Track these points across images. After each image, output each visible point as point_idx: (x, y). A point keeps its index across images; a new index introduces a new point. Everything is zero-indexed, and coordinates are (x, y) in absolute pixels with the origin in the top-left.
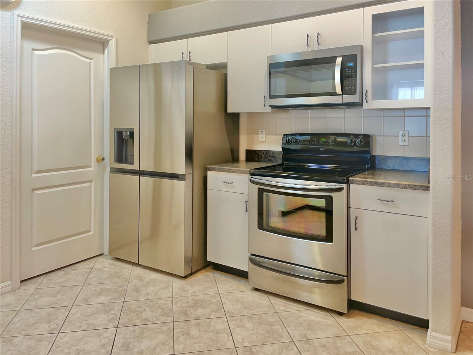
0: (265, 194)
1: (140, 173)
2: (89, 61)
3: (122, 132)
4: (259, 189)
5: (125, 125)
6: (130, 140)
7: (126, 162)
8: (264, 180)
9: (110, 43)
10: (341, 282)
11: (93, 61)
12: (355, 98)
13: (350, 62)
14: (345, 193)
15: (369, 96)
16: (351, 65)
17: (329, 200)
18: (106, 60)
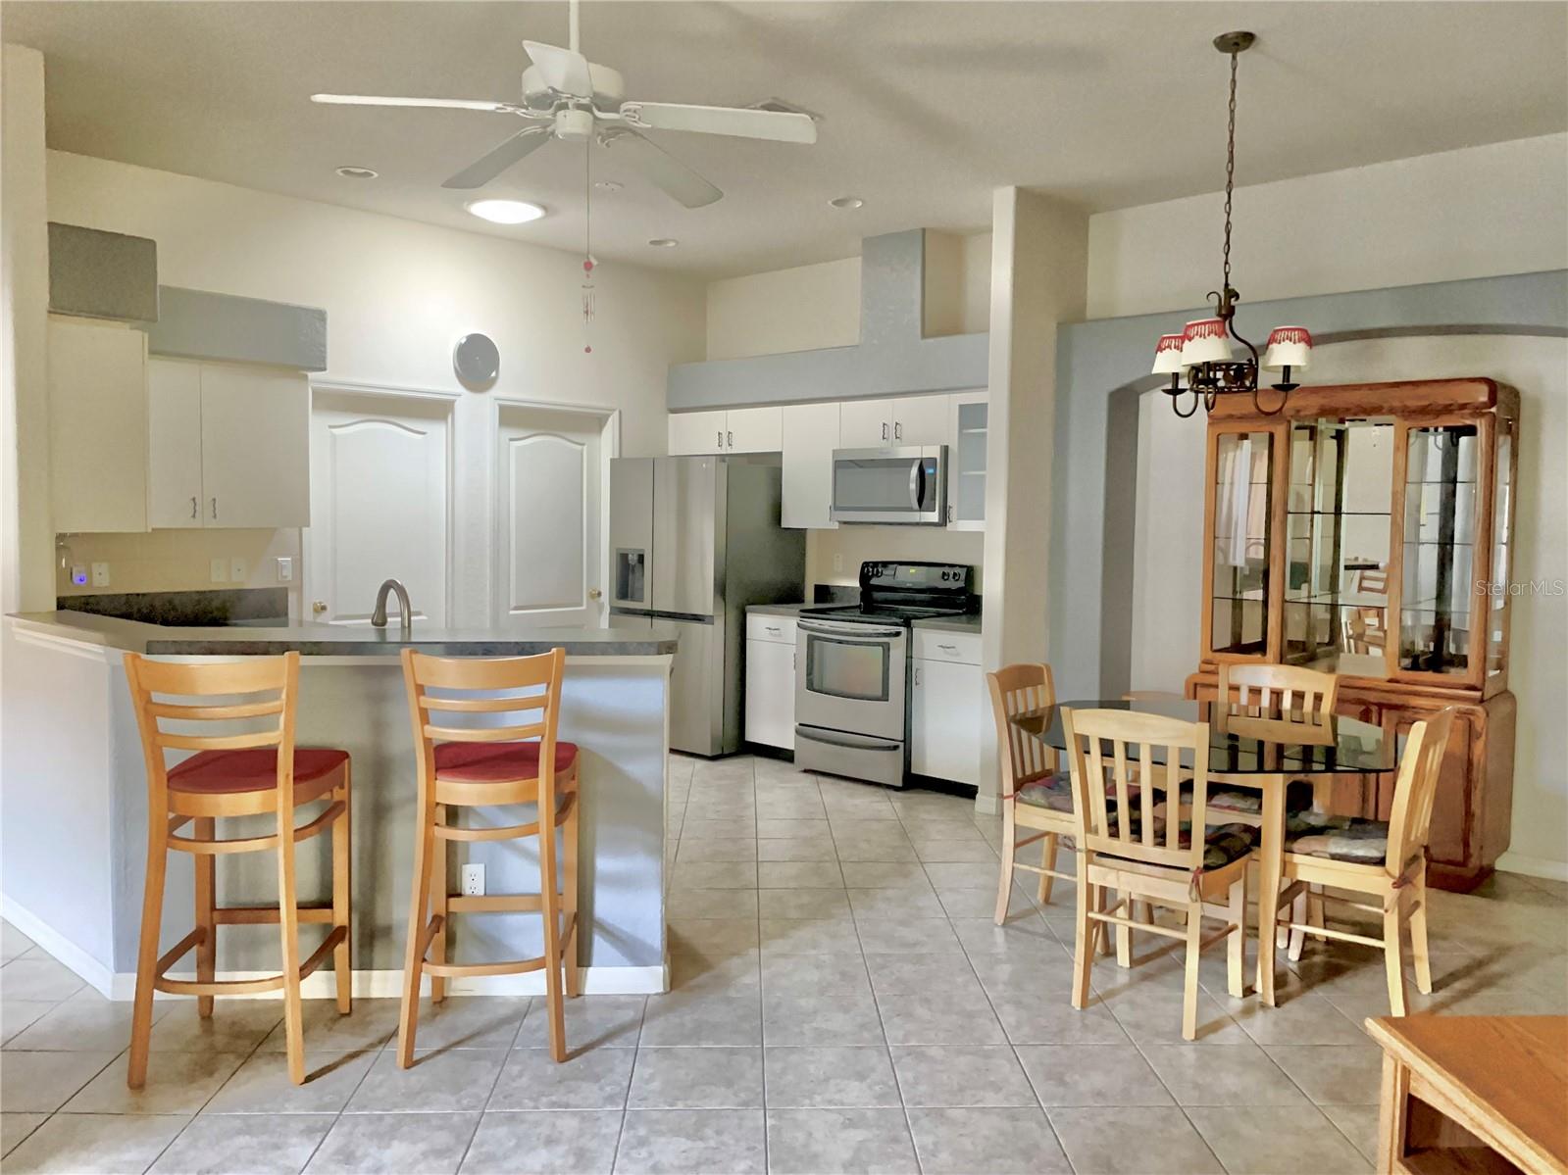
0: (816, 643)
1: (651, 614)
2: (579, 447)
3: (627, 555)
4: (809, 636)
5: (634, 544)
6: (638, 566)
7: (633, 599)
8: (815, 624)
9: (610, 419)
10: (896, 748)
11: (585, 447)
12: (933, 517)
13: (930, 468)
14: (903, 638)
15: (953, 513)
16: (931, 471)
17: (886, 648)
18: (605, 446)
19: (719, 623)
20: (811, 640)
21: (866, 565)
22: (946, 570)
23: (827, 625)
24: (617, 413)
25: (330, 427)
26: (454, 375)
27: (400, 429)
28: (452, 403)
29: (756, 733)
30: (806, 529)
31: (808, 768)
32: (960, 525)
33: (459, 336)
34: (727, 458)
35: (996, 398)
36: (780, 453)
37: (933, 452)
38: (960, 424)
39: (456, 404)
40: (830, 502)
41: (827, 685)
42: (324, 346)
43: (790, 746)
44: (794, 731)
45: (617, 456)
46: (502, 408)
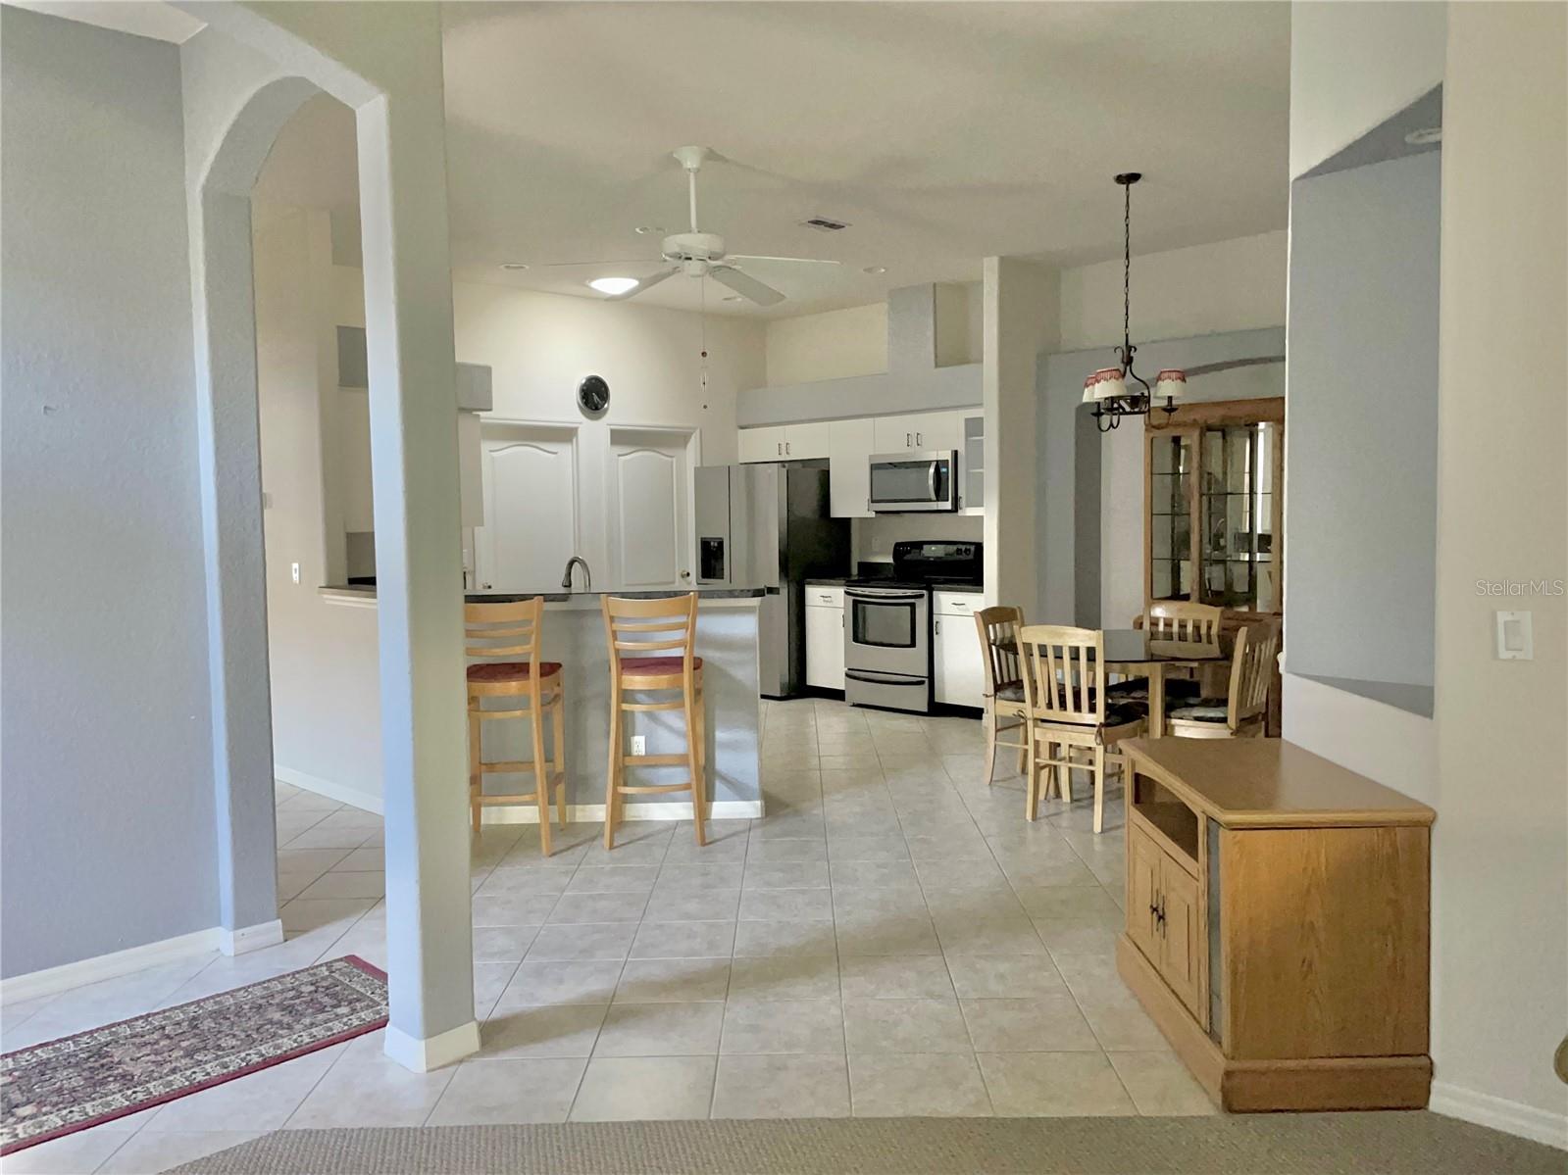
2: (669, 459)
3: (709, 543)
4: (854, 600)
5: (711, 534)
6: (719, 551)
8: (859, 591)
9: (693, 437)
10: (922, 683)
11: (674, 459)
12: (948, 505)
13: (944, 467)
14: (926, 597)
15: (963, 502)
16: (944, 470)
17: (913, 606)
18: (690, 456)
19: (784, 592)
20: (856, 603)
21: (898, 545)
22: (960, 547)
23: (867, 591)
24: (698, 431)
25: (491, 451)
26: (578, 409)
27: (538, 450)
28: (576, 429)
29: (815, 678)
30: (850, 519)
31: (856, 702)
32: (970, 512)
33: (581, 379)
34: (786, 465)
35: (989, 413)
36: (828, 459)
37: (947, 456)
38: (966, 432)
39: (580, 430)
40: (868, 497)
41: (869, 638)
42: (490, 392)
43: (842, 687)
44: (844, 674)
45: (699, 465)
46: (613, 432)
